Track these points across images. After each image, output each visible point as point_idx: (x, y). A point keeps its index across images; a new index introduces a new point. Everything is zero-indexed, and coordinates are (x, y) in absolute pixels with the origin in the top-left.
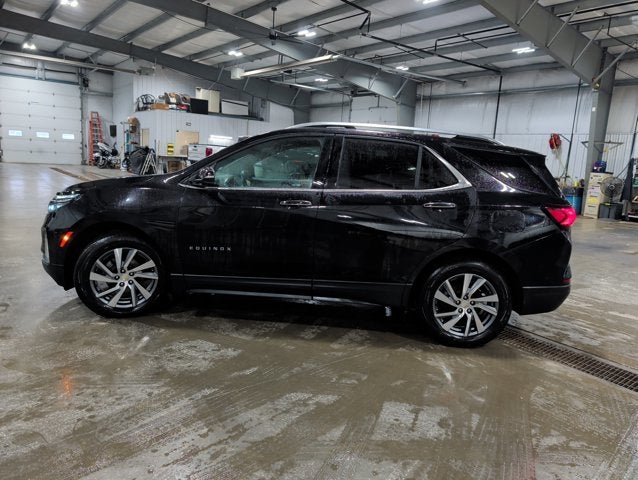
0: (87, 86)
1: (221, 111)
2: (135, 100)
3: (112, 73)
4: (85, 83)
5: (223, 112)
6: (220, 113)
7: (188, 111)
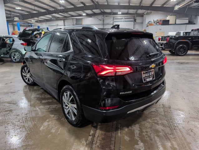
0: (135, 21)
1: (175, 23)
2: (146, 24)
3: (143, 16)
4: (135, 20)
5: (177, 23)
6: (175, 24)
7: (162, 25)
